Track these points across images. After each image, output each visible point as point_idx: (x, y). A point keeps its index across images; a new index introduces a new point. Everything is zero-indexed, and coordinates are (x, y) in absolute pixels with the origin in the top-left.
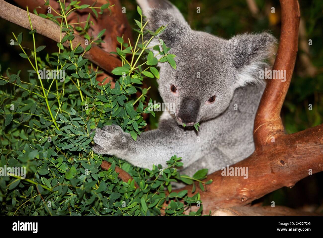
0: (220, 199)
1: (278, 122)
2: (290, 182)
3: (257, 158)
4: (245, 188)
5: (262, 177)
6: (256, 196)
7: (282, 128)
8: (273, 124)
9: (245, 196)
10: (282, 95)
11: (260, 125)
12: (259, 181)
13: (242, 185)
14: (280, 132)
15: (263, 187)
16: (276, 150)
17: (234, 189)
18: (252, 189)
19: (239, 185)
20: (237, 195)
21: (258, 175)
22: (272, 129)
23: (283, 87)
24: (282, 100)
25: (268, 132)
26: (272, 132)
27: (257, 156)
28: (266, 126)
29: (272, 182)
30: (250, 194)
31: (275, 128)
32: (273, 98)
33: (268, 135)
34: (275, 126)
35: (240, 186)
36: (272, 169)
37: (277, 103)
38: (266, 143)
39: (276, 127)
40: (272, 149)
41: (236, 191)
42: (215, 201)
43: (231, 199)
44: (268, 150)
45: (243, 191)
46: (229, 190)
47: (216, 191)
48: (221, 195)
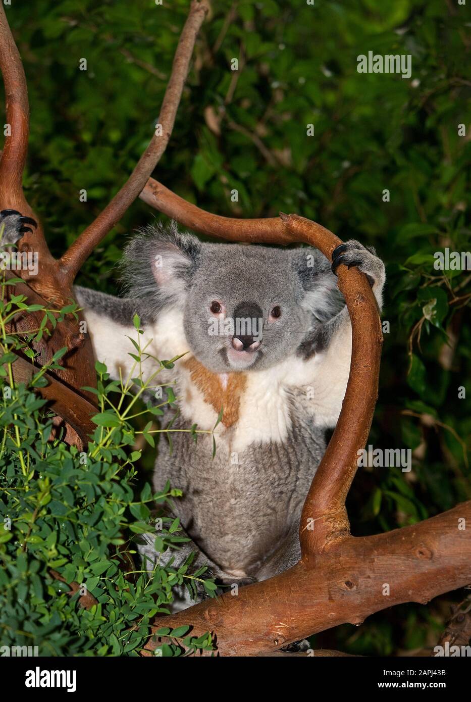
0: (239, 640)
1: (342, 516)
2: (358, 617)
3: (305, 574)
4: (282, 624)
5: (312, 606)
6: (299, 637)
8: (335, 519)
9: (281, 636)
10: (351, 471)
11: (312, 520)
12: (306, 613)
13: (276, 618)
14: (345, 532)
15: (311, 623)
16: (339, 563)
17: (263, 623)
18: (293, 626)
19: (273, 617)
20: (268, 634)
21: (306, 602)
22: (333, 528)
24: (350, 480)
25: (326, 532)
26: (333, 533)
27: (305, 570)
28: (322, 522)
29: (329, 615)
30: (289, 632)
31: (338, 526)
32: (336, 474)
33: (327, 536)
34: (338, 522)
35: (274, 619)
36: (330, 595)
37: (343, 484)
38: (321, 550)
39: (339, 524)
40: (333, 561)
41: (267, 627)
42: (229, 642)
43: (256, 641)
44: (324, 562)
45: (279, 628)
46: (255, 625)
47: (233, 625)
48: (239, 633)
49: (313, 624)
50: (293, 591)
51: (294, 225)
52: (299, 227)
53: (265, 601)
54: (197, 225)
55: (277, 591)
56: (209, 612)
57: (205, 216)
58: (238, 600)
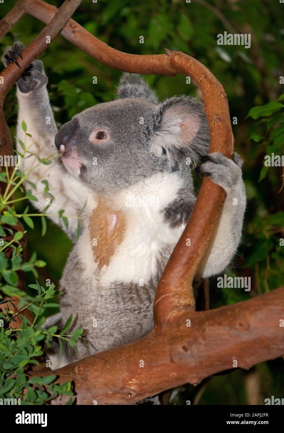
0: (100, 392)
1: (188, 294)
2: (195, 377)
3: (154, 340)
4: (134, 380)
5: (158, 366)
6: (149, 392)
7: (193, 302)
8: (180, 295)
9: (134, 390)
10: (196, 258)
11: (162, 295)
12: (153, 372)
13: (130, 375)
14: (189, 308)
15: (158, 380)
16: (179, 331)
17: (119, 378)
18: (143, 382)
19: (127, 374)
20: (123, 388)
21: (153, 363)
22: (178, 303)
23: (199, 247)
24: (195, 264)
25: (172, 306)
26: (177, 307)
27: (154, 337)
28: (170, 298)
29: (171, 375)
30: (141, 388)
31: (182, 302)
32: (184, 260)
33: (172, 310)
34: (183, 299)
35: (128, 376)
36: (171, 357)
37: (189, 268)
38: (167, 320)
39: (183, 300)
40: (175, 330)
41: (122, 382)
42: (93, 394)
43: (115, 393)
44: (169, 330)
45: (131, 384)
46: (113, 381)
47: (96, 379)
48: (101, 386)
49: (159, 382)
50: (144, 353)
51: (176, 60)
52: (180, 61)
53: (122, 361)
54: (104, 59)
55: (132, 353)
56: (78, 368)
57: (111, 51)
58: (102, 359)
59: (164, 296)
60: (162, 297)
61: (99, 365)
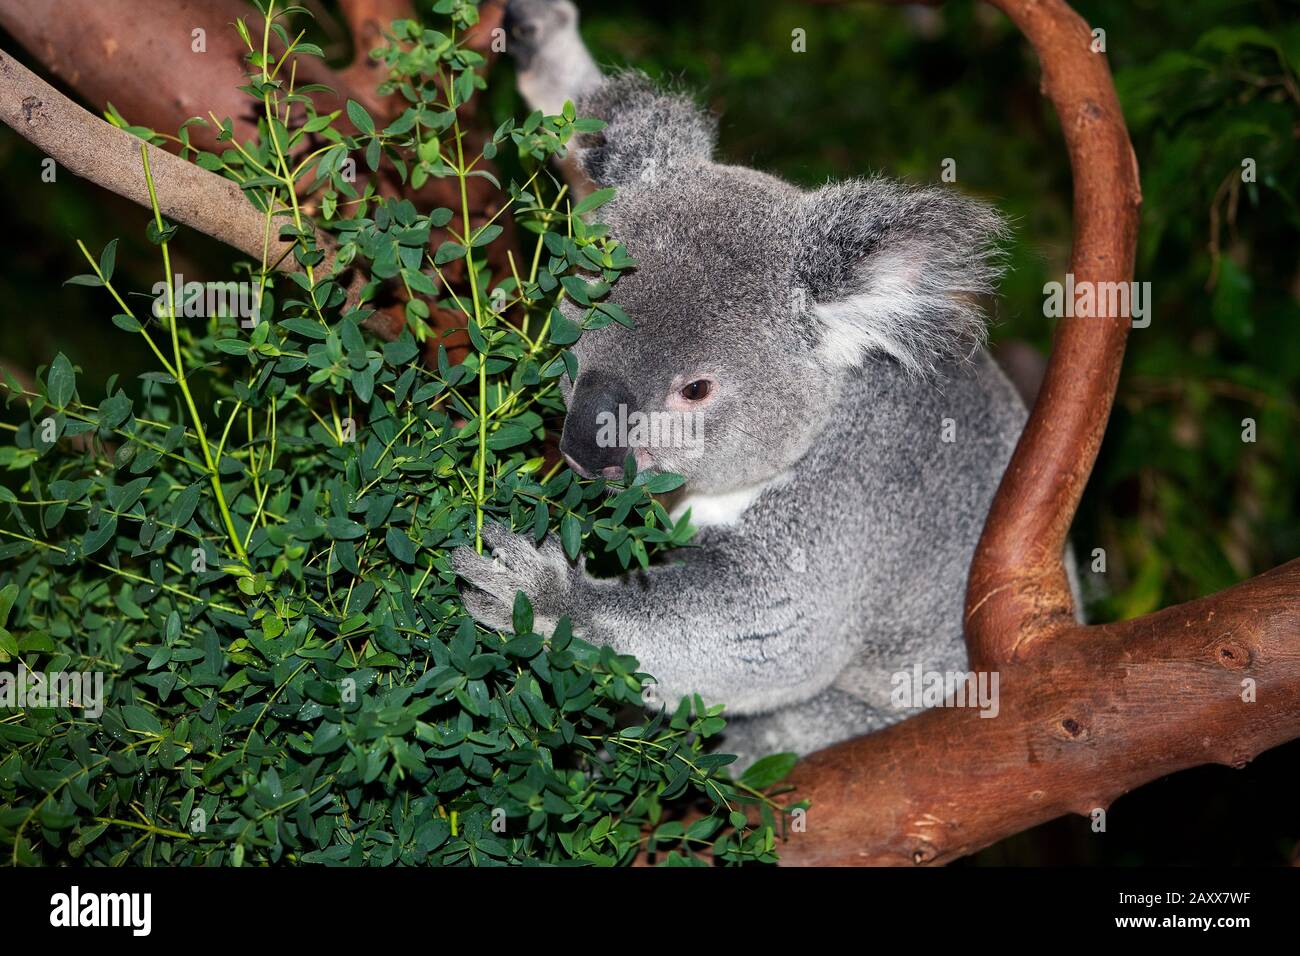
0: (837, 853)
1: (1057, 581)
2: (1094, 799)
4: (928, 816)
5: (994, 777)
6: (968, 845)
8: (1040, 587)
9: (929, 844)
10: (1072, 484)
11: (991, 590)
12: (981, 793)
13: (917, 804)
14: (1063, 617)
15: (993, 814)
16: (1050, 681)
17: (888, 815)
18: (954, 821)
19: (908, 802)
20: (898, 840)
21: (979, 768)
22: (1036, 606)
23: (1078, 455)
24: (1071, 502)
25: (1021, 617)
26: (1035, 617)
28: (1012, 595)
29: (1031, 797)
30: (947, 836)
31: (1046, 603)
32: (1040, 492)
33: (1022, 625)
34: (1047, 595)
35: (912, 807)
36: (1031, 751)
37: (1056, 513)
38: (1011, 655)
39: (1048, 599)
40: (1036, 678)
41: (898, 823)
43: (877, 854)
44: (1018, 681)
45: (923, 826)
46: (871, 821)
47: (825, 821)
48: (838, 838)
49: (997, 817)
50: (952, 746)
53: (891, 768)
55: (918, 747)
58: (834, 768)
59: (995, 591)
60: (989, 595)
61: (829, 783)
